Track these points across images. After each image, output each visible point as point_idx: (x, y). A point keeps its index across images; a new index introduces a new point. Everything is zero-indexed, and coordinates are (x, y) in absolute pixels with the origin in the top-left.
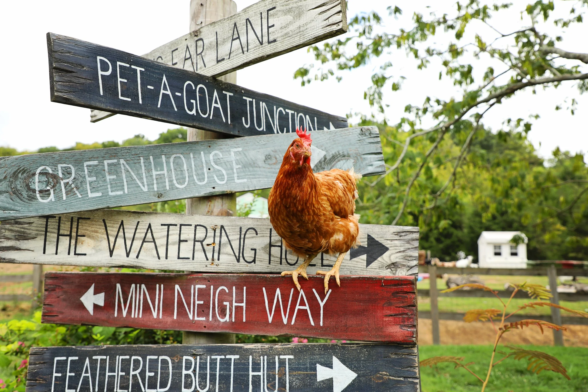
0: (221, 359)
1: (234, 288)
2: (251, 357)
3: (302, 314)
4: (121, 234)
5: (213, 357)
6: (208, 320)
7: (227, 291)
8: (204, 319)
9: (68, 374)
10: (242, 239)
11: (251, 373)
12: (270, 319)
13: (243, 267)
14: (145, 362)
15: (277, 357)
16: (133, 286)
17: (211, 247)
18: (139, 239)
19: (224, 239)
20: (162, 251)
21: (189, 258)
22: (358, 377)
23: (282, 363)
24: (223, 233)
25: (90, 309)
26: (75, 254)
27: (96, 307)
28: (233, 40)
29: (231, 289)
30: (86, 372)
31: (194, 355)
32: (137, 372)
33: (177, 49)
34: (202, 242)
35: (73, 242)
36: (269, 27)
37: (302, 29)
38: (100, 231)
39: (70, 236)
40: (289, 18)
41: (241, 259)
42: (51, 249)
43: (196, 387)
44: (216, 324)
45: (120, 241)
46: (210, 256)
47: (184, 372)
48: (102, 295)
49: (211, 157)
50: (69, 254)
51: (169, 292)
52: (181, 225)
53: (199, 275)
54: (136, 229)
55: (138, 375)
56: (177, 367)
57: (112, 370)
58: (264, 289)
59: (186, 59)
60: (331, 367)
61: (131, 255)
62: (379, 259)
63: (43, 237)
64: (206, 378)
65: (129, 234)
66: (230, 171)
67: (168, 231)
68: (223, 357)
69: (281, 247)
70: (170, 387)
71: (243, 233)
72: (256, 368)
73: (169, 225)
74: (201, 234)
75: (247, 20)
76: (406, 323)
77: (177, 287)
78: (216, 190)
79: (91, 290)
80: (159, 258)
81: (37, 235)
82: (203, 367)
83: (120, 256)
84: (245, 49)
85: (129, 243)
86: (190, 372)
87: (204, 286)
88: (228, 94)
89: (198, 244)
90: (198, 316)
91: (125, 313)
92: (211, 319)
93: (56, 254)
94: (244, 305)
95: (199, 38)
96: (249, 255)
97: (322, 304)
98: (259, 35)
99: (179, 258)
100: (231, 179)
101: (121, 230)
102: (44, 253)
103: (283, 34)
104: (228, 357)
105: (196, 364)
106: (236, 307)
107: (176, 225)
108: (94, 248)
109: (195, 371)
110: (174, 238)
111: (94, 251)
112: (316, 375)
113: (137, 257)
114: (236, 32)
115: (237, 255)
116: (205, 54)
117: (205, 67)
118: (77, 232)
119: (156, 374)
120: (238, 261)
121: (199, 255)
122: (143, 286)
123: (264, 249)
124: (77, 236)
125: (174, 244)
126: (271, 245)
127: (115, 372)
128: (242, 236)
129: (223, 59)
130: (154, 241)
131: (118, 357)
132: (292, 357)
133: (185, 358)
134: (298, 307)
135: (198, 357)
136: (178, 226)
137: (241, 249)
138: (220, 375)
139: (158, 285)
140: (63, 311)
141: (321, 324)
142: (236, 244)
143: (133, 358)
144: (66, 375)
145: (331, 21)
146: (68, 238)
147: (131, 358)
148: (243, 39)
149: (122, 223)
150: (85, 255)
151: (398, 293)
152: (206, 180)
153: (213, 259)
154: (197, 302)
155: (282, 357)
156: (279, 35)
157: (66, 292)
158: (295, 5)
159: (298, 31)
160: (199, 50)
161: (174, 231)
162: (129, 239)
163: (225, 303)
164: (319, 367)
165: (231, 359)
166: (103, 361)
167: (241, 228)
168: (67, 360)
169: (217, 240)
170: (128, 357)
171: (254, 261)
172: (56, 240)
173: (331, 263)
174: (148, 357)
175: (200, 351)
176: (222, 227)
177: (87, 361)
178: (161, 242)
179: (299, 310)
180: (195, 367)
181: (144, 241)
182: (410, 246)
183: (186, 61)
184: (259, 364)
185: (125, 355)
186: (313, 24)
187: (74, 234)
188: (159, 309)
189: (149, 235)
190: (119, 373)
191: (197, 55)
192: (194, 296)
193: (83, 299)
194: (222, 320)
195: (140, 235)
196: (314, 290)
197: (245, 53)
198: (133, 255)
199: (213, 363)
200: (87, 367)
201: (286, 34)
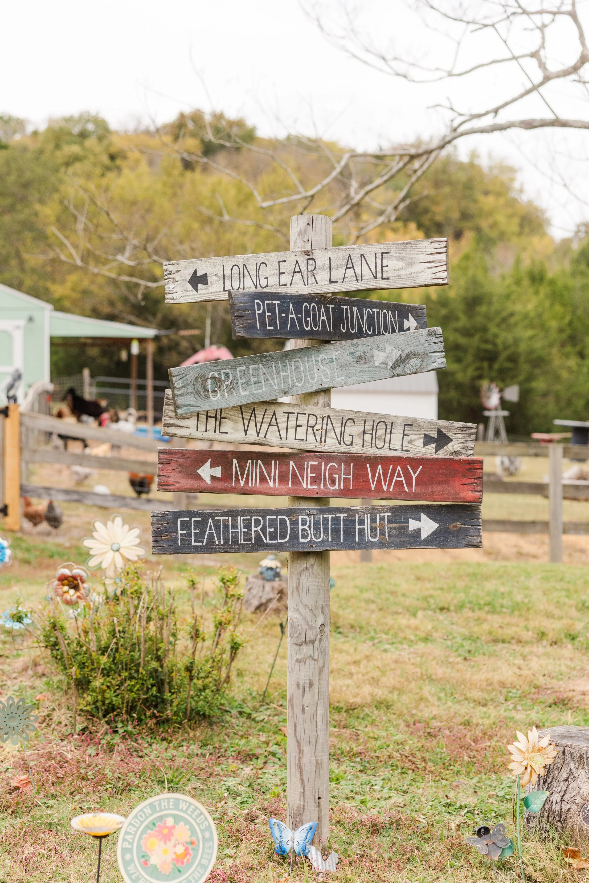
0: (332, 517)
1: (343, 464)
2: (357, 515)
3: (399, 484)
4: (253, 418)
5: (325, 516)
6: (320, 488)
7: (337, 466)
8: (316, 487)
9: (193, 531)
10: (343, 426)
11: (357, 527)
12: (373, 487)
13: (343, 448)
14: (264, 521)
15: (378, 515)
16: (250, 461)
17: (320, 432)
18: (266, 422)
19: (330, 426)
20: (283, 433)
21: (303, 440)
22: (440, 526)
23: (382, 519)
24: (329, 422)
25: (208, 480)
26: (220, 432)
27: (213, 478)
28: (347, 268)
29: (340, 465)
30: (211, 529)
31: (309, 515)
32: (258, 528)
33: (285, 261)
34: (313, 427)
35: (218, 423)
36: (382, 267)
37: (413, 275)
38: (237, 415)
39: (216, 417)
40: (402, 264)
41: (342, 442)
42: (202, 427)
43: (311, 538)
44: (327, 491)
45: (252, 423)
46: (318, 439)
47: (301, 527)
48: (219, 468)
49: (319, 359)
50: (215, 432)
51: (284, 467)
52: (298, 414)
53: (312, 454)
54: (264, 415)
55: (260, 531)
56: (294, 523)
57: (235, 527)
58: (368, 465)
59: (295, 272)
60: (420, 521)
61: (260, 435)
62: (445, 448)
63: (196, 418)
64: (320, 531)
65: (259, 419)
66: (333, 371)
67: (288, 418)
68: (334, 516)
69: (372, 434)
70: (289, 539)
71: (344, 422)
72: (362, 522)
73: (289, 413)
74: (312, 421)
75: (362, 255)
76: (476, 489)
77: (291, 463)
78: (323, 386)
79: (208, 463)
80: (281, 438)
81: (192, 416)
82: (317, 523)
83: (252, 435)
84: (360, 278)
85: (258, 425)
86: (306, 527)
87: (317, 463)
88: (331, 306)
89: (310, 429)
90: (311, 485)
91: (242, 483)
92: (322, 487)
93: (206, 431)
94: (351, 477)
95: (310, 257)
96: (347, 439)
97: (414, 477)
98: (374, 271)
99: (296, 439)
100: (333, 378)
101: (253, 415)
102: (197, 430)
103: (395, 275)
104: (338, 515)
105: (310, 521)
106: (344, 479)
107: (294, 413)
108: (233, 428)
109: (310, 526)
110: (292, 423)
111: (233, 431)
112: (408, 526)
113: (265, 437)
114: (350, 262)
115: (339, 439)
116: (317, 273)
117: (317, 283)
118: (221, 415)
119: (276, 529)
120: (340, 443)
121: (311, 438)
122: (259, 462)
123: (359, 435)
124: (221, 418)
125: (292, 428)
126: (364, 433)
127: (238, 529)
128: (343, 425)
129: (337, 282)
130: (277, 425)
131: (239, 517)
132: (390, 514)
133: (300, 517)
134: (395, 478)
135: (312, 516)
136: (296, 414)
137: (342, 434)
138: (331, 529)
139: (273, 462)
140: (180, 481)
141: (414, 491)
142: (338, 431)
143: (254, 518)
144: (191, 532)
145: (439, 275)
146: (214, 419)
147: (251, 517)
148: (358, 270)
149: (254, 410)
150: (227, 433)
151: (470, 469)
152: (316, 379)
153: (321, 442)
154: (310, 475)
155: (382, 514)
156: (393, 275)
157: (181, 466)
158: (407, 256)
159: (409, 276)
160: (311, 268)
161: (293, 418)
162: (259, 422)
163: (334, 476)
164: (411, 521)
165: (340, 517)
166: (226, 522)
167: (343, 418)
168: (190, 520)
169: (324, 426)
170: (249, 517)
171: (351, 444)
172: (205, 420)
173: (409, 449)
174: (268, 517)
175: (314, 512)
176: (329, 416)
177: (210, 521)
178: (282, 426)
179: (396, 480)
180: (310, 524)
181: (270, 425)
182: (469, 439)
183: (295, 274)
184: (364, 520)
185: (246, 516)
186: (423, 274)
187: (218, 417)
188: (275, 480)
189: (274, 420)
190: (241, 530)
191: (308, 271)
192: (307, 470)
193: (199, 471)
194: (332, 488)
195: (267, 420)
196: (408, 467)
197: (360, 281)
198: (262, 435)
199: (325, 521)
200: (210, 525)
201: (398, 276)
